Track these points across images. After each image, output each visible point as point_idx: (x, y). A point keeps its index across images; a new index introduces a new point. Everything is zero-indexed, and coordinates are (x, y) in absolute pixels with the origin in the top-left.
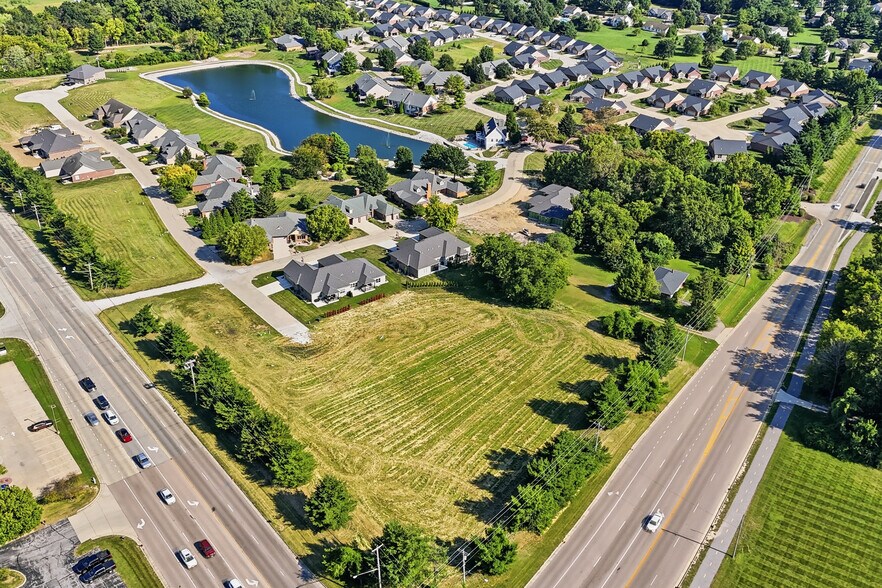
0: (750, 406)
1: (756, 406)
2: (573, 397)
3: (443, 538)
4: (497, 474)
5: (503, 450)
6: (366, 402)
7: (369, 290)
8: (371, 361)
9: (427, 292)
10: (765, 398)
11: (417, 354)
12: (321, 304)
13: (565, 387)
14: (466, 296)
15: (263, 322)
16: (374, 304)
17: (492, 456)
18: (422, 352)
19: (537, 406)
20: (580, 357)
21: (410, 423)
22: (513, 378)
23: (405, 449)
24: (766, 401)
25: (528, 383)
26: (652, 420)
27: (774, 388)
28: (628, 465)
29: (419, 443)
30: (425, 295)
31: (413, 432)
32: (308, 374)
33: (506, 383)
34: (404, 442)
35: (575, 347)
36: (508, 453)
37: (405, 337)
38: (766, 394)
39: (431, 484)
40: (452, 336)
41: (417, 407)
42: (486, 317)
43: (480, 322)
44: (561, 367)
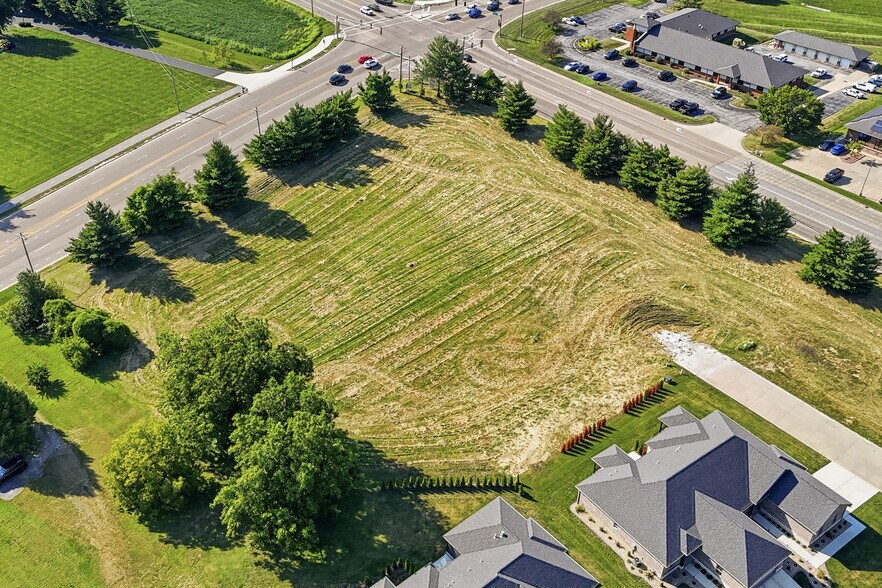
2: (245, 241)
4: (363, 167)
5: (352, 187)
8: (537, 295)
9: (466, 467)
11: (466, 307)
13: (250, 256)
14: (378, 457)
15: (768, 376)
16: (578, 429)
17: (365, 181)
18: (458, 309)
19: (298, 232)
22: (321, 269)
25: (300, 263)
29: (445, 193)
31: (456, 203)
33: (332, 260)
36: (348, 183)
37: (492, 340)
42: (341, 389)
43: (353, 377)
44: (240, 284)
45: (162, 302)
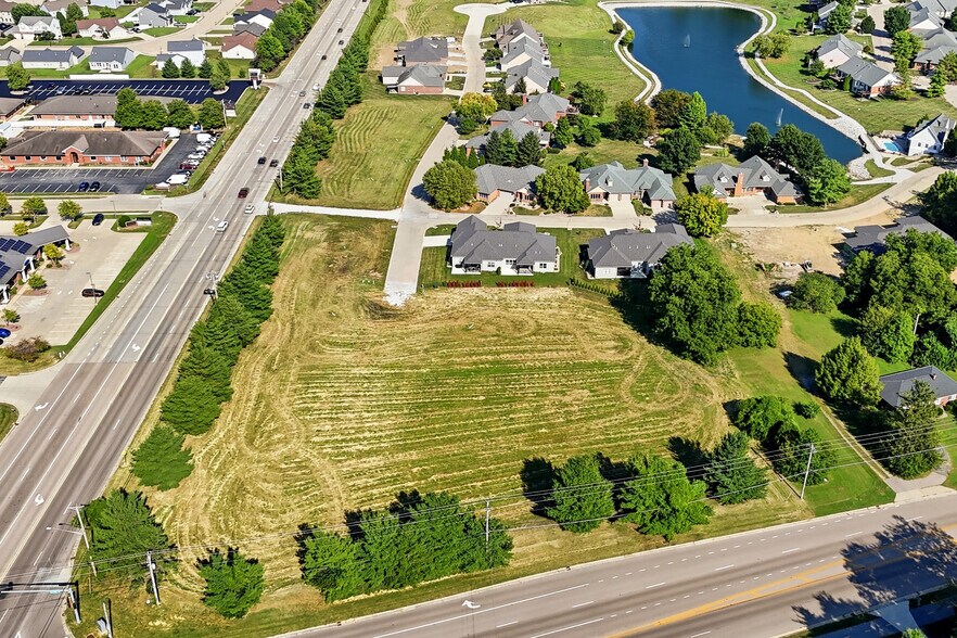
0: (818, 598)
1: (827, 604)
3: (242, 551)
6: (365, 385)
7: (524, 272)
8: (428, 346)
9: (586, 297)
10: (861, 600)
11: (483, 357)
12: (461, 271)
14: (625, 315)
15: (384, 271)
16: (512, 289)
17: (407, 497)
18: (491, 358)
19: (535, 467)
20: (665, 437)
21: (376, 424)
22: (551, 426)
23: (333, 448)
24: (857, 605)
25: (561, 438)
26: (647, 548)
27: (898, 595)
28: (540, 584)
29: (355, 448)
30: (582, 299)
31: (367, 434)
32: (355, 335)
33: (535, 428)
34: (343, 440)
35: (674, 422)
37: (495, 335)
38: (870, 595)
39: (306, 494)
40: (546, 353)
41: (406, 411)
42: (616, 348)
43: (602, 350)
44: (625, 438)
45: (698, 444)
